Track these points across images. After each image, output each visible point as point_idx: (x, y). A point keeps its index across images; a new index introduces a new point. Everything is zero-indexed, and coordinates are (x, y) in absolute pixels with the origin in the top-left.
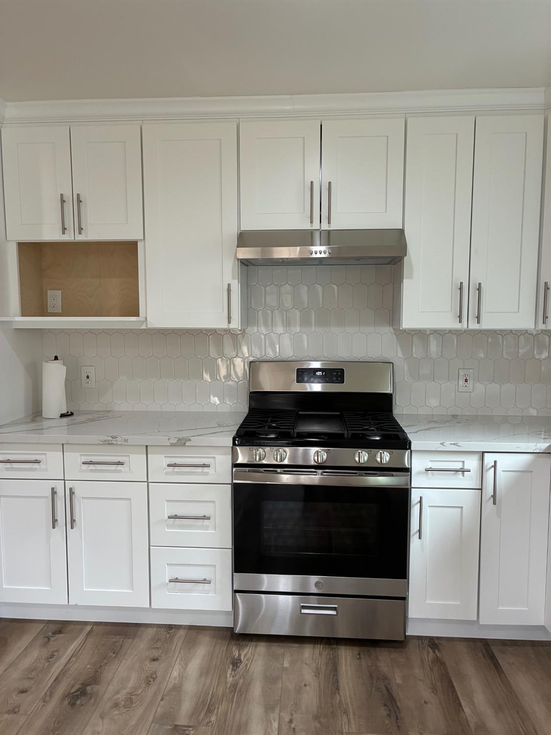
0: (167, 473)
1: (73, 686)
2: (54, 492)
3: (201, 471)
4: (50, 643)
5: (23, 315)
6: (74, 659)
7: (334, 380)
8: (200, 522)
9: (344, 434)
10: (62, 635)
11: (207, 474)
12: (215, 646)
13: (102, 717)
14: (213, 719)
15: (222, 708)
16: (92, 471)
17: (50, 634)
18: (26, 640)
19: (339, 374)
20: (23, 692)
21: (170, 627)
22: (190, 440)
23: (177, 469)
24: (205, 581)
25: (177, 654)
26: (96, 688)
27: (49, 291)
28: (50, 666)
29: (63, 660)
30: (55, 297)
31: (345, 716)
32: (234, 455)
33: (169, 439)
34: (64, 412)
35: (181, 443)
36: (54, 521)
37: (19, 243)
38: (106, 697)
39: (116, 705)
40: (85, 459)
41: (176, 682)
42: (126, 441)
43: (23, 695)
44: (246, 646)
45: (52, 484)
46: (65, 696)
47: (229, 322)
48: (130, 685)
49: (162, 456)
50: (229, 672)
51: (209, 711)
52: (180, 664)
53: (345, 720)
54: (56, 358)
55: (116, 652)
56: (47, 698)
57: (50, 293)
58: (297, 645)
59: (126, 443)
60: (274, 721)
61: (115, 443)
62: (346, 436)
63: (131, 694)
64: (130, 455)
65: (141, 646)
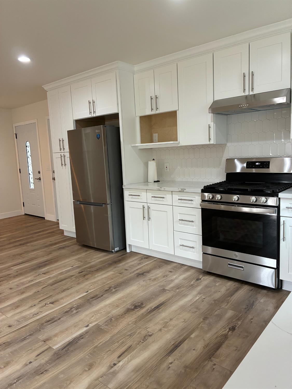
0: (179, 203)
1: (141, 272)
2: (144, 207)
3: (190, 202)
4: (142, 260)
5: (142, 143)
6: (146, 266)
7: (265, 167)
8: (191, 223)
9: (248, 189)
10: (147, 259)
11: (192, 204)
12: (194, 273)
13: (143, 281)
14: (177, 291)
15: (183, 289)
16: (155, 200)
17: (143, 258)
18: (136, 258)
19: (267, 164)
20: (126, 270)
21: (183, 265)
22: (185, 190)
23: (182, 201)
24: (193, 248)
25: (179, 272)
26: (147, 274)
27: (154, 134)
28: (138, 266)
29: (142, 265)
30: (155, 136)
31: (226, 303)
32: (203, 196)
33: (178, 189)
34: (156, 180)
35: (182, 191)
36: (144, 218)
37: (140, 117)
38: (148, 277)
39: (150, 279)
40: (153, 196)
41: (173, 279)
42: (165, 189)
43: (126, 271)
44: (206, 276)
45: (144, 204)
46: (136, 274)
47: (209, 141)
48: (158, 276)
49: (177, 196)
50: (194, 281)
51: (178, 288)
52: (178, 275)
53: (226, 304)
54: (154, 160)
55: (160, 267)
56: (132, 273)
57: (154, 135)
58: (227, 280)
59: (165, 190)
60: (198, 297)
61: (161, 190)
62: (249, 190)
63: (156, 278)
64: (167, 195)
65: (169, 267)
